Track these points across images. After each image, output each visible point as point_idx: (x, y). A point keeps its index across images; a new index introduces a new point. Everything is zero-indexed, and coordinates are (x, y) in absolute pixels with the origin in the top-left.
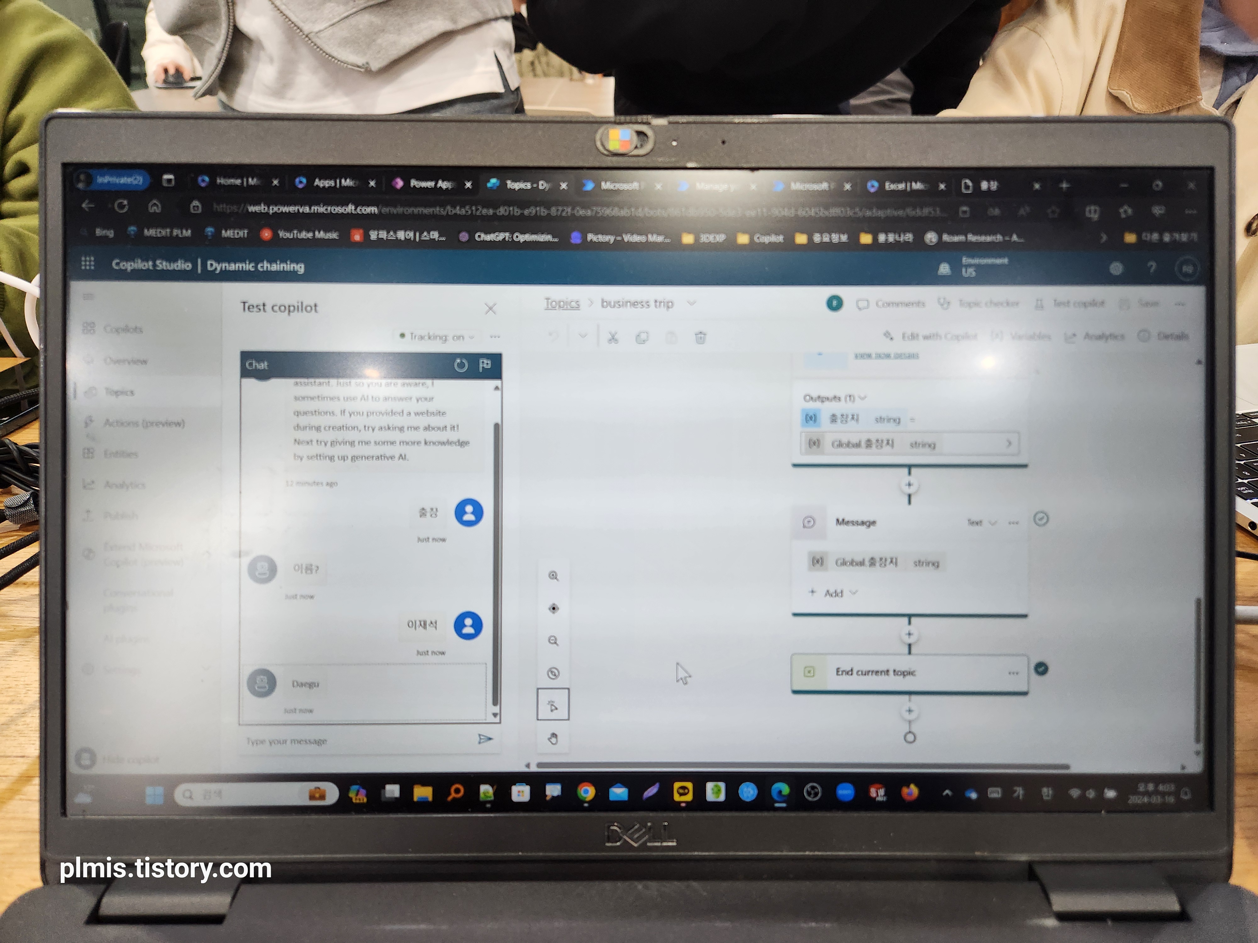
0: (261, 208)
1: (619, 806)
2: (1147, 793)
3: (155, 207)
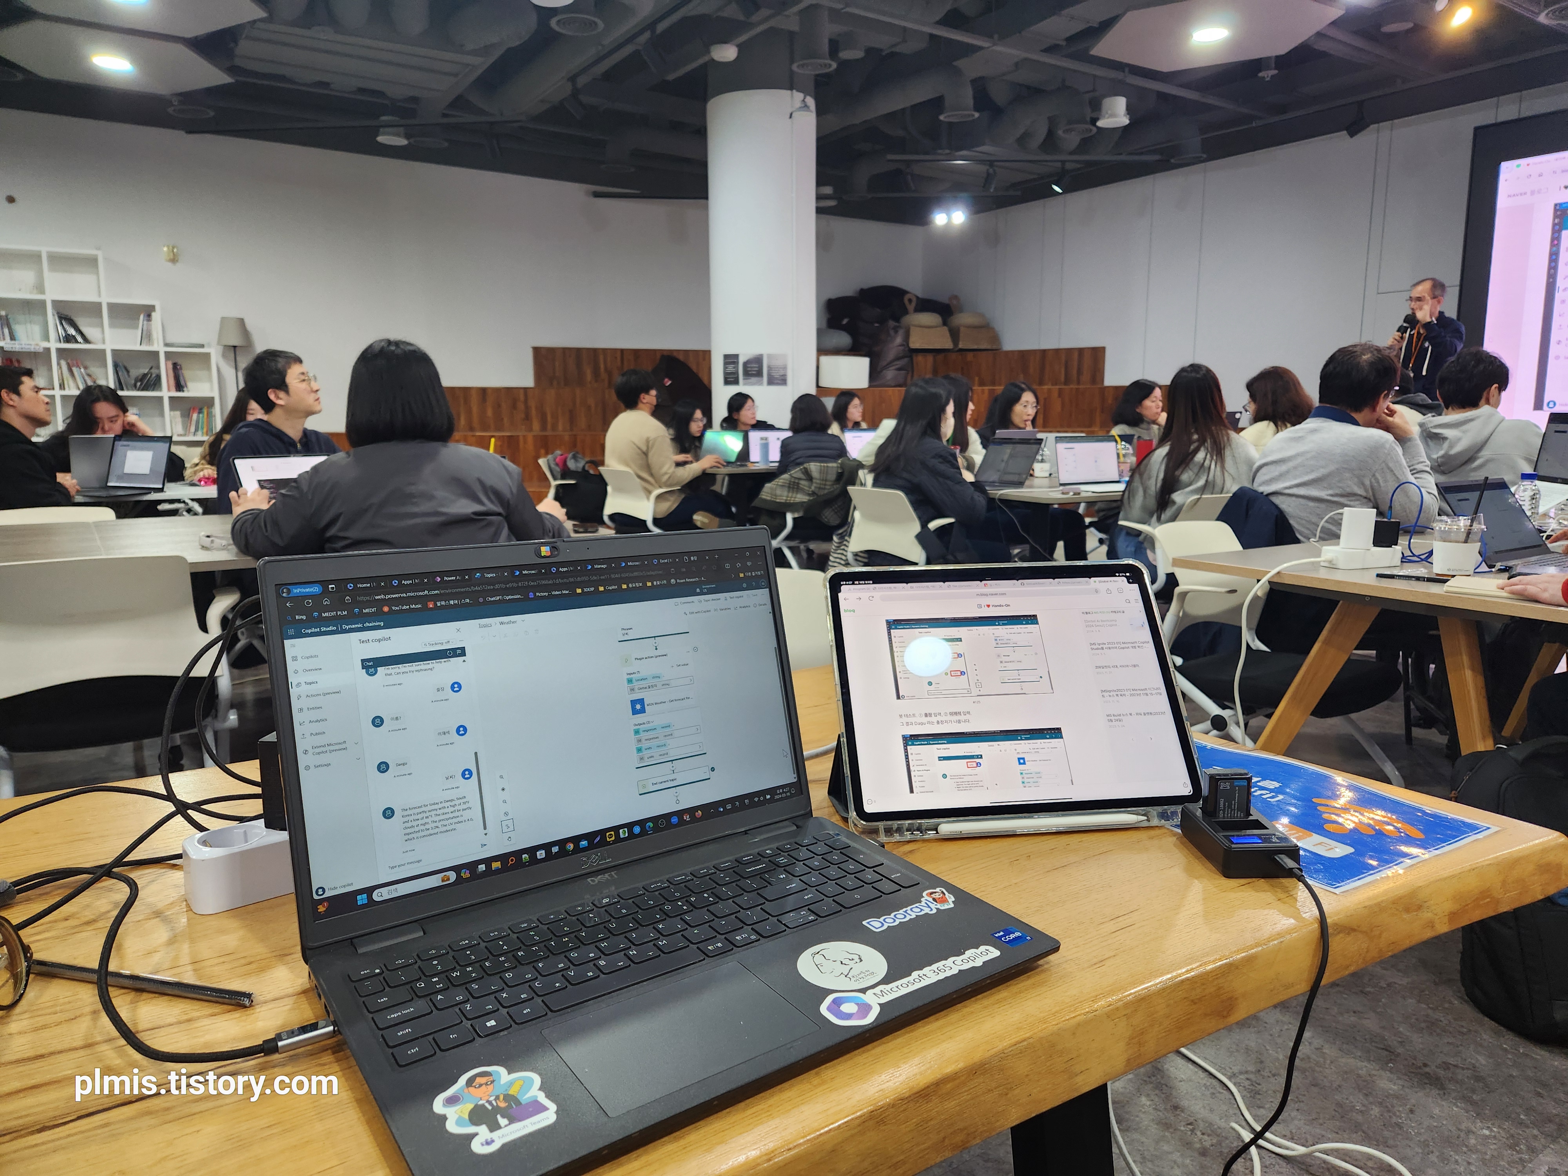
0: (382, 596)
1: (585, 849)
2: (780, 794)
3: (326, 602)
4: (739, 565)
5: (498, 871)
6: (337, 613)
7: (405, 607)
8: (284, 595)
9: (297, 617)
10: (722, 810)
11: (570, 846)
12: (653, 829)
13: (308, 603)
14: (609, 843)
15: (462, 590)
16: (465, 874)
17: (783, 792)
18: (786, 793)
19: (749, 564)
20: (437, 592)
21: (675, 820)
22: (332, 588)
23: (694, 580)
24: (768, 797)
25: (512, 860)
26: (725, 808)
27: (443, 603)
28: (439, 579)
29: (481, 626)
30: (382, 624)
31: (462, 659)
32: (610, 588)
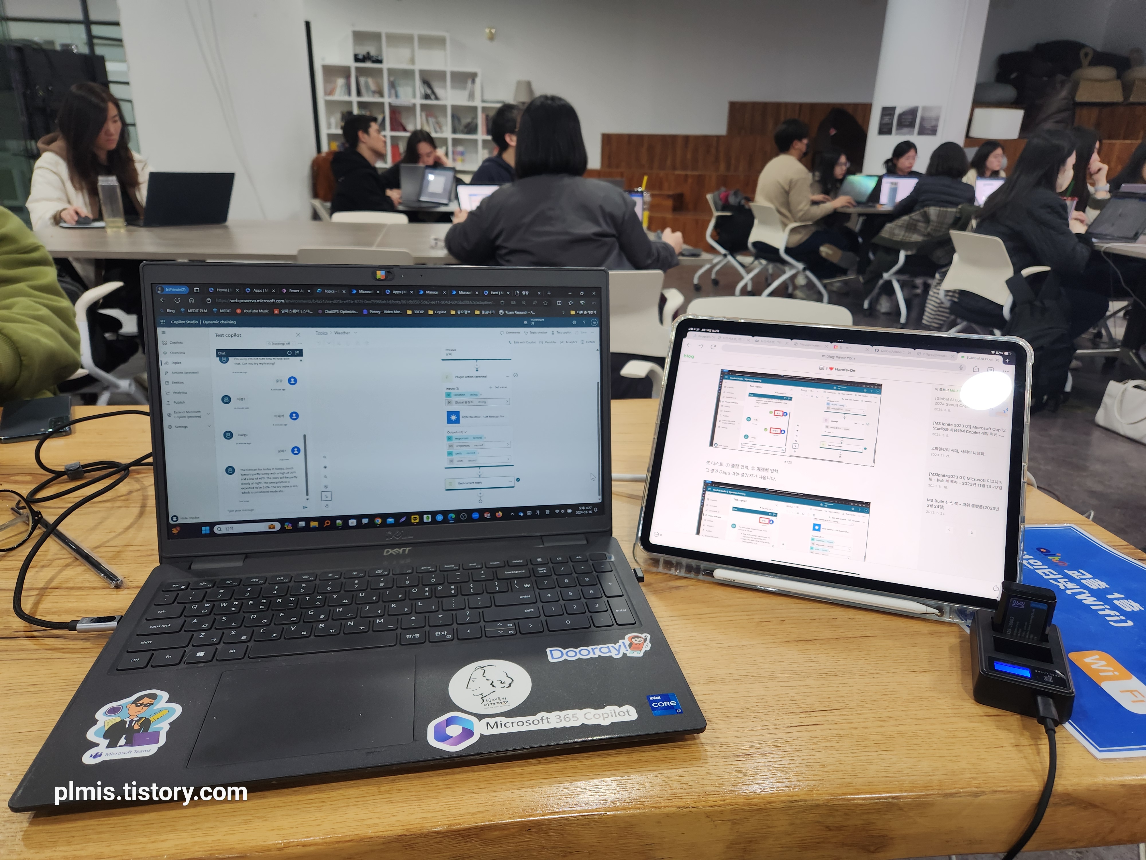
0: (236, 301)
1: (391, 525)
2: (582, 510)
3: (192, 301)
4: (571, 303)
5: (314, 529)
6: (199, 311)
7: (254, 311)
8: (159, 292)
9: (168, 311)
10: (522, 514)
11: (379, 521)
12: (454, 519)
13: (177, 300)
14: (413, 524)
15: (304, 301)
16: (288, 526)
17: (585, 510)
18: (588, 510)
19: (582, 302)
20: (283, 301)
21: (476, 515)
22: (197, 290)
23: (523, 313)
24: (569, 511)
25: (328, 523)
26: (525, 513)
27: (287, 311)
28: (285, 291)
29: (318, 334)
30: (235, 323)
31: (298, 358)
32: (440, 313)
